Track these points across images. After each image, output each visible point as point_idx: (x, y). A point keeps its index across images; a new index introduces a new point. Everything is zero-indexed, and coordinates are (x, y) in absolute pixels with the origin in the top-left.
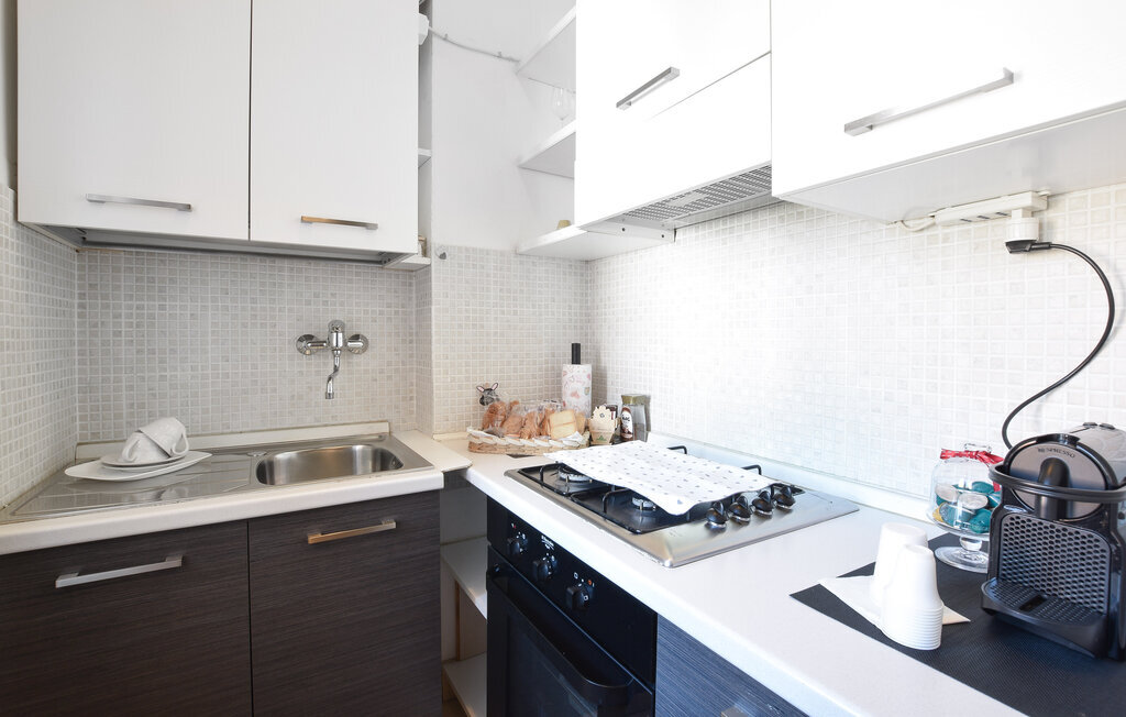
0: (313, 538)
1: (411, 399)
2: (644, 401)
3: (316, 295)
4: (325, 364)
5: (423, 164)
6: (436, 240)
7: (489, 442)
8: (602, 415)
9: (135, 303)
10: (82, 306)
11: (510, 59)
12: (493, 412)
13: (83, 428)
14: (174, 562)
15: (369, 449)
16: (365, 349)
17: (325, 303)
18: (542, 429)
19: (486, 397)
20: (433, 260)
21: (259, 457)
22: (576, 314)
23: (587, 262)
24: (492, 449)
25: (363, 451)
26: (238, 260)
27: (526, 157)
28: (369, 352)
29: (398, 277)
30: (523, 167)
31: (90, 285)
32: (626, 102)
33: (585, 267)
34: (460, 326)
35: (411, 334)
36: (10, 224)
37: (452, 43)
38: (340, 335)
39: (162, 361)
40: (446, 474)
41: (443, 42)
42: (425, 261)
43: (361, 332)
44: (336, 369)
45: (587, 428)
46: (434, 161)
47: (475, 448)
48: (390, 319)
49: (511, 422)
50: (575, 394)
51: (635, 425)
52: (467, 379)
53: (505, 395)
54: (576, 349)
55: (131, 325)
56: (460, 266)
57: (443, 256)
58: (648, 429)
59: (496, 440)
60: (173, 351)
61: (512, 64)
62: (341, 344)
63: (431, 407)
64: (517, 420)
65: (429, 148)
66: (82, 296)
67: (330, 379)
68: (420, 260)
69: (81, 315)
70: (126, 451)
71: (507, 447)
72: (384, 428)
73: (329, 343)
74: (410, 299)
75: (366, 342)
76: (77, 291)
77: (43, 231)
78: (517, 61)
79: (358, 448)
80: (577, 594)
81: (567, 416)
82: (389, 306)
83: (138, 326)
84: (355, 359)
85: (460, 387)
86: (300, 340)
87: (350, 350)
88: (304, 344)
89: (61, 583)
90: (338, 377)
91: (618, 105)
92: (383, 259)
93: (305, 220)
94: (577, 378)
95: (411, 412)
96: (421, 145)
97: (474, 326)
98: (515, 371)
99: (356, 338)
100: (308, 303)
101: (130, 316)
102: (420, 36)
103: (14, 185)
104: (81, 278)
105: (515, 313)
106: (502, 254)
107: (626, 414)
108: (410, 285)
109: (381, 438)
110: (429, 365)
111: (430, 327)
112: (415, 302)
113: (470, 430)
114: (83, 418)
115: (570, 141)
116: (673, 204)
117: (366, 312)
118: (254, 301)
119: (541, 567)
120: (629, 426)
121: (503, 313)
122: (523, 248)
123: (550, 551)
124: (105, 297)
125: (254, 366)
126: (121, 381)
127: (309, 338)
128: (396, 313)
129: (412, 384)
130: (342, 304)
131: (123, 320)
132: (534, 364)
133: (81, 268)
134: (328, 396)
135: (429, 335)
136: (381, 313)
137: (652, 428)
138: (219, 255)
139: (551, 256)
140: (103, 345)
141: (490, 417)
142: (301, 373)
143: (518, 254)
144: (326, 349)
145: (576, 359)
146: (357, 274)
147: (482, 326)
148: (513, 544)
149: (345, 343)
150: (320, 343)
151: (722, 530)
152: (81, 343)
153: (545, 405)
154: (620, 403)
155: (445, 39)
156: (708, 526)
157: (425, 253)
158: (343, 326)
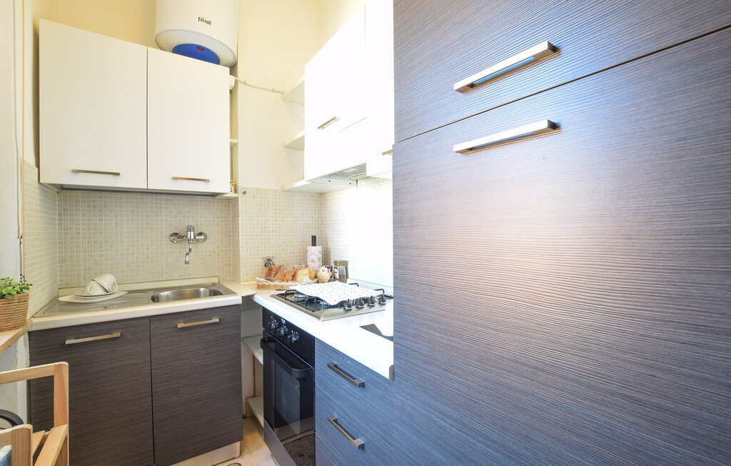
0: (180, 326)
1: (230, 265)
2: (345, 264)
3: (180, 213)
4: (185, 248)
5: (233, 148)
6: (241, 185)
7: (267, 284)
8: (323, 271)
9: (86, 218)
10: (60, 220)
11: (279, 92)
12: (270, 269)
13: (61, 280)
14: (117, 334)
15: (208, 290)
16: (205, 239)
17: (184, 216)
18: (294, 277)
19: (268, 263)
20: (239, 195)
21: (152, 294)
22: (315, 221)
23: (321, 194)
24: (268, 287)
25: (204, 291)
26: (139, 195)
27: (287, 143)
28: (207, 241)
29: (222, 202)
30: (287, 147)
31: (64, 209)
32: (322, 127)
33: (319, 197)
34: (254, 228)
35: (229, 232)
36: (37, 184)
37: (248, 85)
38: (192, 233)
39: (101, 247)
40: (243, 297)
41: (244, 85)
42: (236, 195)
43: (203, 231)
44: (190, 250)
45: (316, 277)
46: (239, 145)
47: (260, 287)
48: (218, 224)
49: (278, 275)
50: (313, 261)
51: (340, 276)
52: (258, 254)
53: (277, 262)
54: (314, 238)
55: (85, 229)
56: (254, 197)
57: (245, 193)
58: (347, 277)
59: (270, 282)
60: (106, 242)
61: (280, 95)
62: (192, 237)
63: (239, 268)
64: (282, 274)
65: (236, 138)
66: (60, 215)
67: (187, 254)
68: (233, 195)
69: (59, 224)
70: (88, 289)
71: (275, 286)
72: (215, 280)
73: (187, 237)
74: (229, 214)
75: (206, 236)
76: (57, 213)
77: (51, 187)
78: (283, 93)
79: (202, 289)
80: (291, 338)
81: (306, 271)
82: (218, 217)
83: (88, 229)
84: (200, 245)
85: (254, 258)
86: (171, 235)
87: (198, 240)
88: (173, 237)
89: (68, 342)
90: (191, 254)
91: (319, 128)
92: (213, 195)
93: (174, 178)
94: (315, 253)
95: (231, 272)
96: (231, 137)
97: (261, 228)
98: (283, 250)
99: (200, 234)
100: (175, 217)
101: (84, 224)
102: (230, 87)
103: (38, 165)
104: (59, 206)
105: (283, 221)
106: (276, 191)
107: (336, 270)
108: (229, 207)
109: (214, 285)
110: (238, 247)
111: (238, 228)
112: (231, 215)
113: (257, 278)
114: (61, 275)
115: (302, 138)
116: (347, 171)
117: (205, 221)
118: (147, 216)
119: (280, 331)
120: (337, 276)
121: (276, 221)
122: (285, 189)
123: (284, 325)
124: (72, 215)
125: (148, 249)
126: (80, 257)
127: (176, 234)
128: (222, 221)
129: (230, 257)
130: (193, 217)
131: (81, 226)
132: (293, 246)
133: (59, 201)
134: (186, 263)
135: (238, 232)
136: (214, 221)
137: (350, 276)
138: (129, 194)
139: (301, 192)
140: (71, 239)
141: (269, 273)
142: (172, 252)
143: (284, 191)
144: (184, 240)
145: (314, 244)
146: (201, 202)
147: (265, 228)
148: (271, 324)
149: (195, 237)
150: (182, 237)
151: (350, 310)
152: (59, 238)
153: (296, 266)
154: (333, 265)
155: (245, 84)
156: (345, 309)
157: (236, 191)
158: (194, 228)
